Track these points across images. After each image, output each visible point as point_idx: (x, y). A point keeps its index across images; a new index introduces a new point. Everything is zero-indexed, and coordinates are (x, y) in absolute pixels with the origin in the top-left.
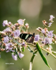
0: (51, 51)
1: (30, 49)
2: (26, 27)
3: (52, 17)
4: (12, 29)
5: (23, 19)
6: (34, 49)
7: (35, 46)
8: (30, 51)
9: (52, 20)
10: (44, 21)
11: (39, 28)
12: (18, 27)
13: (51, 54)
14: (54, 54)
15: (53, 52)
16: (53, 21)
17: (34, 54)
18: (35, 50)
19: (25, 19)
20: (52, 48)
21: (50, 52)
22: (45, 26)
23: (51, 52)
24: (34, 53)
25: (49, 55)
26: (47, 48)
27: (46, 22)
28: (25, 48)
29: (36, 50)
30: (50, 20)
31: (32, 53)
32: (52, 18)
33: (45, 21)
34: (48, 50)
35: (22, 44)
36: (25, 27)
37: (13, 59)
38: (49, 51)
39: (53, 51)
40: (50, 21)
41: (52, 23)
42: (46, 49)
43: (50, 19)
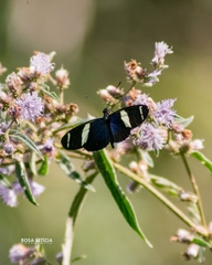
0: (146, 174)
1: (69, 167)
2: (60, 82)
3: (162, 48)
4: (11, 88)
5: (48, 52)
6: (85, 167)
7: (87, 156)
8: (68, 172)
9: (163, 60)
10: (133, 65)
11: (111, 88)
12: (34, 85)
13: (146, 188)
14: (159, 186)
15: (153, 181)
16: (165, 63)
17: (87, 187)
18: (86, 171)
19: (53, 53)
20: (152, 165)
21: (145, 179)
22: (134, 82)
23: (149, 180)
24: (84, 183)
25: (137, 191)
26: (134, 165)
27: (139, 69)
28: (49, 162)
29: (91, 172)
30: (155, 59)
31: (78, 181)
32: (163, 55)
33: (135, 62)
34: (135, 172)
35: (42, 147)
36: (55, 82)
37: (2, 200)
38: (142, 177)
39: (154, 177)
40: (155, 64)
41: (159, 73)
42: (129, 168)
43: (153, 56)
